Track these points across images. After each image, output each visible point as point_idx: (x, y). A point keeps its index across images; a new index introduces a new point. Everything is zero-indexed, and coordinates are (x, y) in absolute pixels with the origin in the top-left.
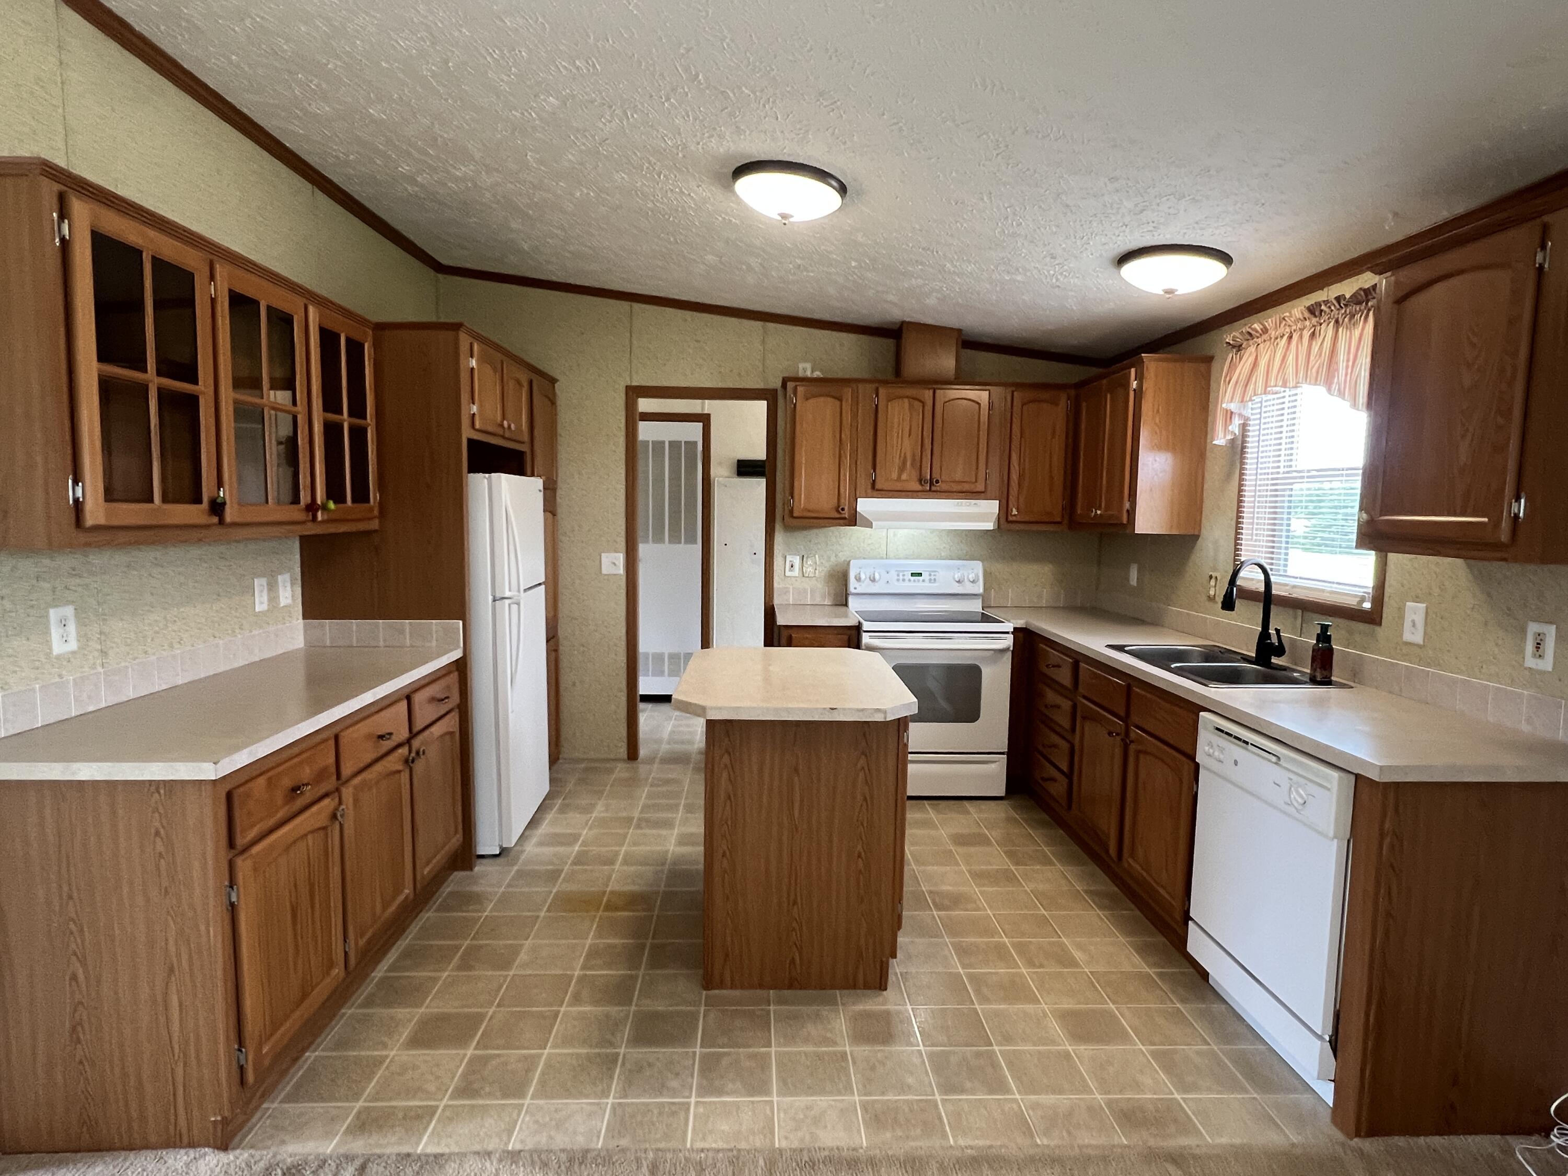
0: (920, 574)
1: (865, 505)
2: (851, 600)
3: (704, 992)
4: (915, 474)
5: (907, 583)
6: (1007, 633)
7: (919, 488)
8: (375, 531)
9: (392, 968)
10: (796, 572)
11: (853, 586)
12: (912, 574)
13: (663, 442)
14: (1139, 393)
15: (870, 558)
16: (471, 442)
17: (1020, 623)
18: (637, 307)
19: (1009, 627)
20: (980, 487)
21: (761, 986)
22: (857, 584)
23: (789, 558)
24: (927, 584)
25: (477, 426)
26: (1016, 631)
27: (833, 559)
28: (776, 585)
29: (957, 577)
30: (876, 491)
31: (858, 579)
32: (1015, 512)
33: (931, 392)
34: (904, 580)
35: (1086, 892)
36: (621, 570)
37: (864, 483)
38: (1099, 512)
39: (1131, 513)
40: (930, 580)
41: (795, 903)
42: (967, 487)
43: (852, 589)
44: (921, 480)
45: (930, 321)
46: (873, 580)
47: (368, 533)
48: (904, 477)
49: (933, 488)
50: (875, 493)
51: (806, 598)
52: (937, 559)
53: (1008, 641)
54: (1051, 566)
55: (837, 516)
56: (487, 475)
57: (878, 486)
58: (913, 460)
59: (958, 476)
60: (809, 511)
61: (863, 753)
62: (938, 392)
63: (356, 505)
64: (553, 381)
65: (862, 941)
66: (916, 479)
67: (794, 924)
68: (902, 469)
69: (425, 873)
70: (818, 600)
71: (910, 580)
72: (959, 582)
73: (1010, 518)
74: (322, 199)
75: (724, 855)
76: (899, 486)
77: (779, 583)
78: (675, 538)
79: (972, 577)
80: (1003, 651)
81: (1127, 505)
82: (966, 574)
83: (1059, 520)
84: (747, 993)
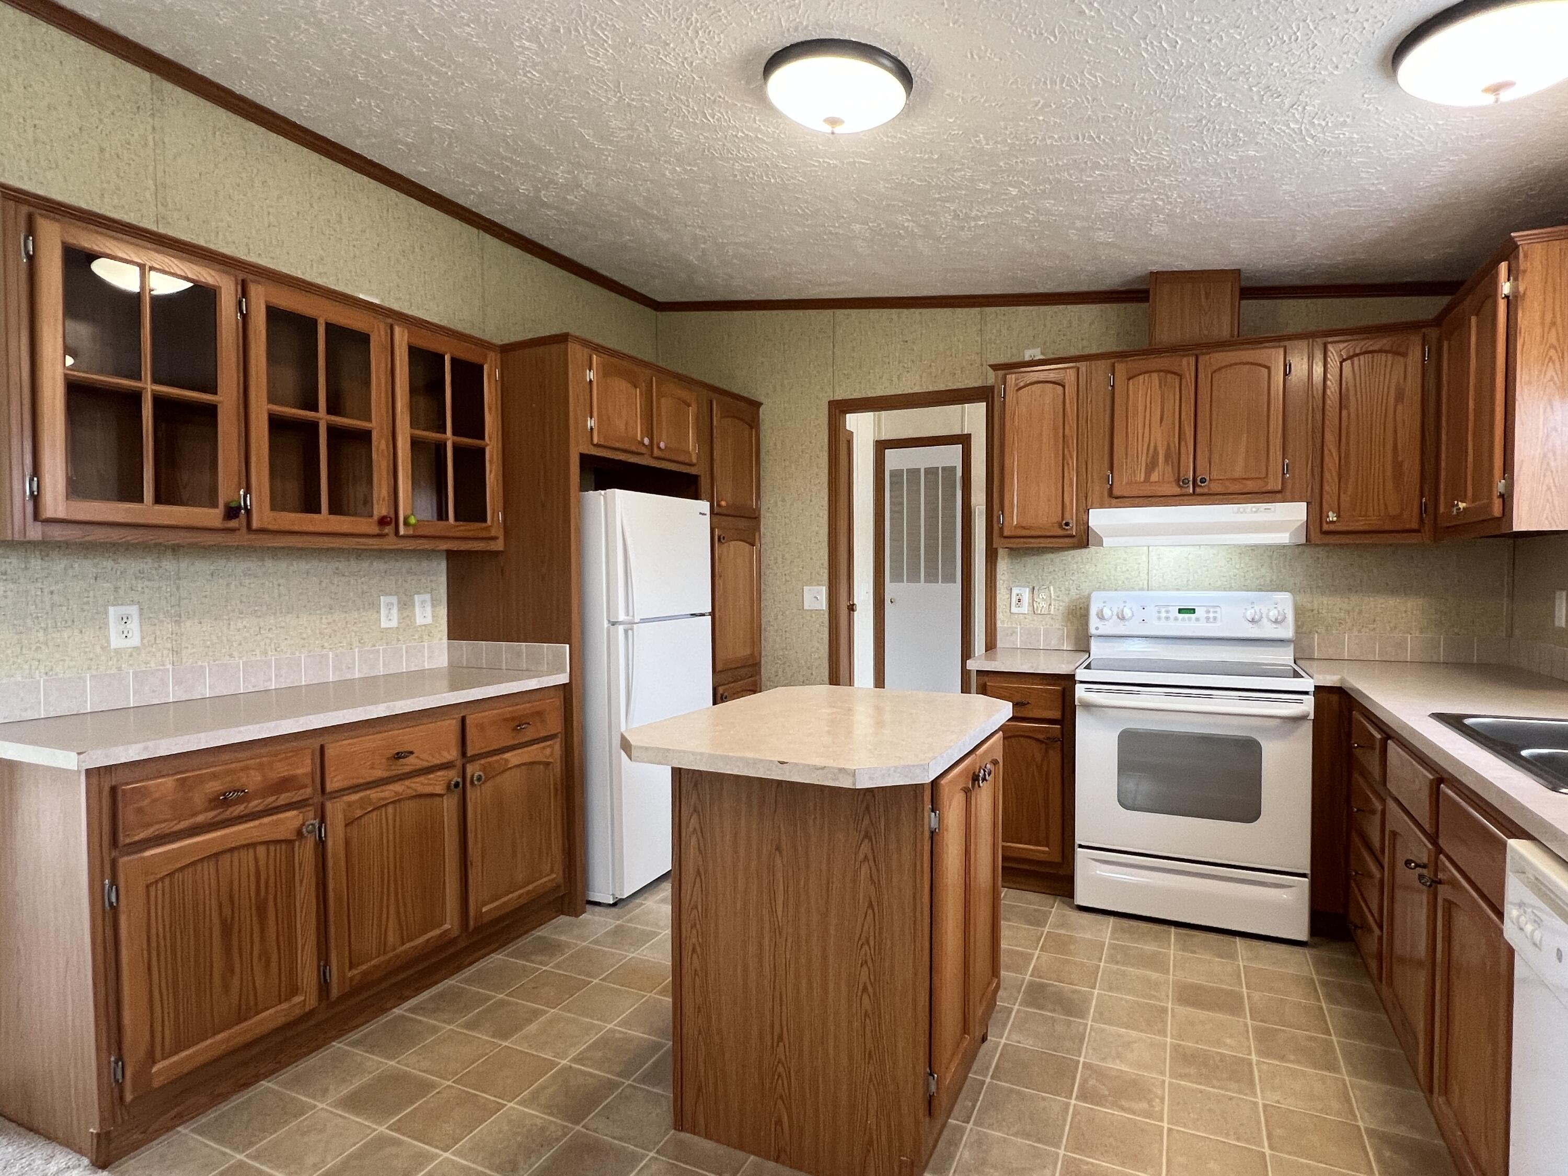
0: (1193, 611)
1: (1099, 518)
2: (1095, 646)
3: (673, 1131)
4: (1170, 476)
5: (1171, 623)
6: (1306, 693)
7: (1177, 491)
8: (502, 552)
9: (412, 1010)
10: (1025, 608)
11: (1094, 625)
12: (1180, 611)
13: (919, 470)
14: (1512, 302)
15: (1124, 589)
16: (584, 458)
17: (1329, 680)
18: (840, 313)
19: (1308, 684)
20: (1274, 484)
21: (741, 1147)
22: (1100, 624)
23: (1015, 591)
24: (1203, 624)
25: (595, 441)
26: (1319, 690)
27: (1073, 592)
28: (999, 624)
29: (1250, 614)
30: (1115, 498)
31: (1101, 617)
32: (1332, 517)
33: (1192, 360)
34: (1167, 618)
35: (1371, 1133)
36: (823, 604)
37: (1097, 489)
38: (1462, 505)
39: (1507, 499)
40: (1208, 619)
41: (780, 1038)
42: (1250, 486)
43: (1092, 630)
44: (1180, 481)
45: (1188, 267)
46: (1122, 618)
47: (495, 554)
48: (1154, 477)
49: (1198, 490)
50: (1114, 501)
51: (1039, 641)
52: (1225, 590)
53: (1307, 705)
54: (1420, 601)
55: (1061, 533)
56: (603, 492)
57: (1116, 492)
58: (1167, 457)
59: (1238, 471)
60: (1024, 528)
61: (867, 836)
62: (1201, 358)
63: (458, 523)
64: (757, 405)
65: (872, 1121)
66: (1172, 479)
67: (780, 1069)
68: (1152, 466)
69: (484, 910)
70: (1054, 644)
71: (1176, 619)
72: (1253, 621)
73: (1326, 527)
74: (492, 242)
75: (694, 950)
76: (1146, 490)
77: (1003, 622)
78: (931, 577)
79: (1273, 614)
80: (1298, 719)
81: (1500, 486)
82: (1264, 611)
83: (1415, 526)
84: (722, 1150)
